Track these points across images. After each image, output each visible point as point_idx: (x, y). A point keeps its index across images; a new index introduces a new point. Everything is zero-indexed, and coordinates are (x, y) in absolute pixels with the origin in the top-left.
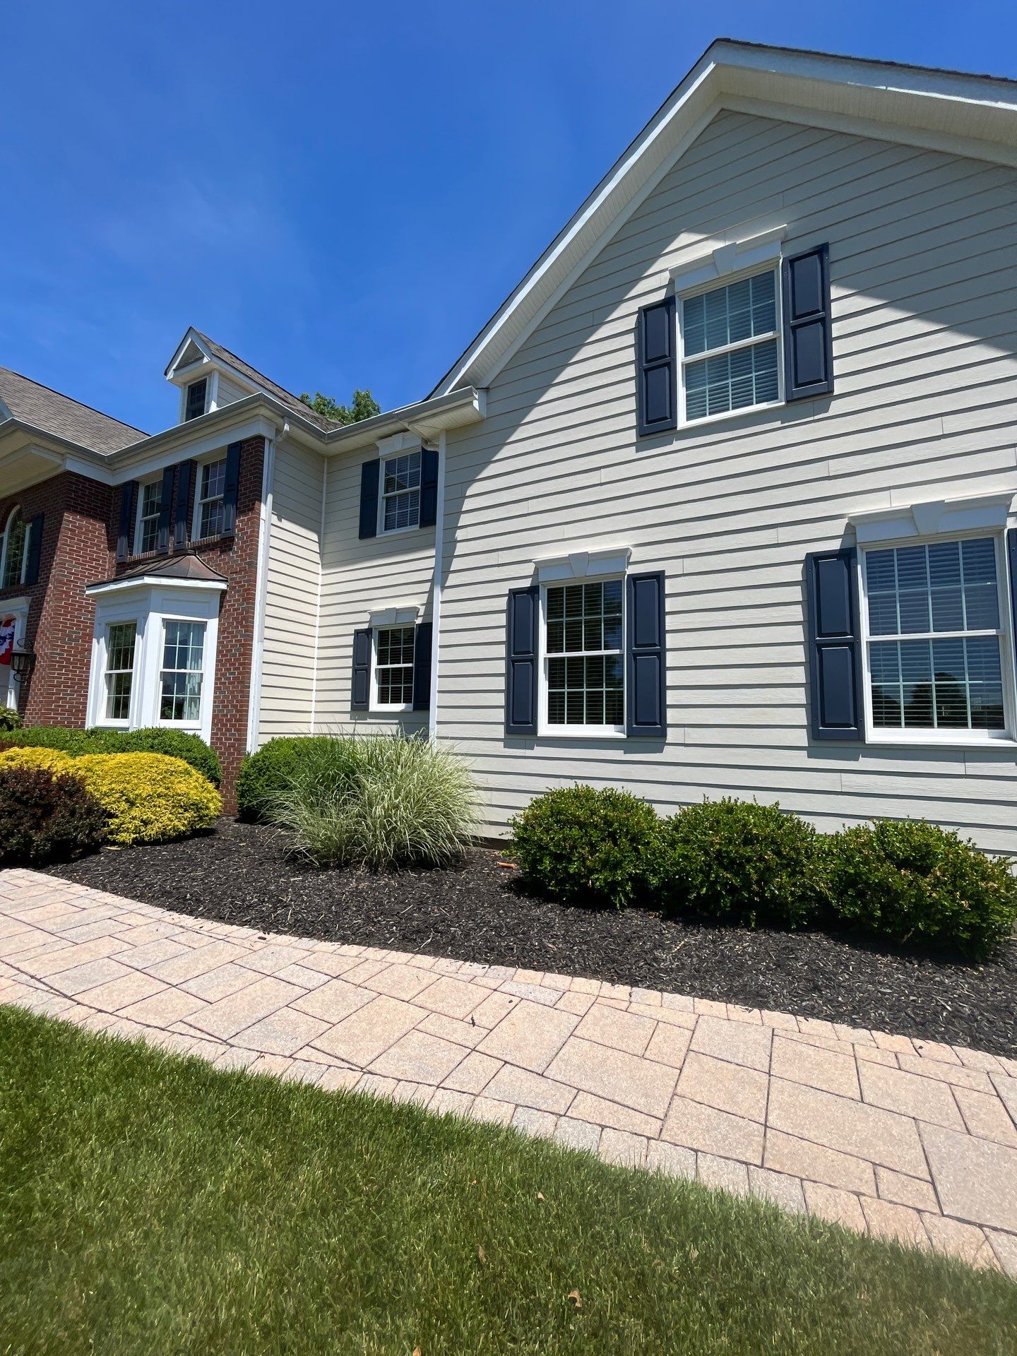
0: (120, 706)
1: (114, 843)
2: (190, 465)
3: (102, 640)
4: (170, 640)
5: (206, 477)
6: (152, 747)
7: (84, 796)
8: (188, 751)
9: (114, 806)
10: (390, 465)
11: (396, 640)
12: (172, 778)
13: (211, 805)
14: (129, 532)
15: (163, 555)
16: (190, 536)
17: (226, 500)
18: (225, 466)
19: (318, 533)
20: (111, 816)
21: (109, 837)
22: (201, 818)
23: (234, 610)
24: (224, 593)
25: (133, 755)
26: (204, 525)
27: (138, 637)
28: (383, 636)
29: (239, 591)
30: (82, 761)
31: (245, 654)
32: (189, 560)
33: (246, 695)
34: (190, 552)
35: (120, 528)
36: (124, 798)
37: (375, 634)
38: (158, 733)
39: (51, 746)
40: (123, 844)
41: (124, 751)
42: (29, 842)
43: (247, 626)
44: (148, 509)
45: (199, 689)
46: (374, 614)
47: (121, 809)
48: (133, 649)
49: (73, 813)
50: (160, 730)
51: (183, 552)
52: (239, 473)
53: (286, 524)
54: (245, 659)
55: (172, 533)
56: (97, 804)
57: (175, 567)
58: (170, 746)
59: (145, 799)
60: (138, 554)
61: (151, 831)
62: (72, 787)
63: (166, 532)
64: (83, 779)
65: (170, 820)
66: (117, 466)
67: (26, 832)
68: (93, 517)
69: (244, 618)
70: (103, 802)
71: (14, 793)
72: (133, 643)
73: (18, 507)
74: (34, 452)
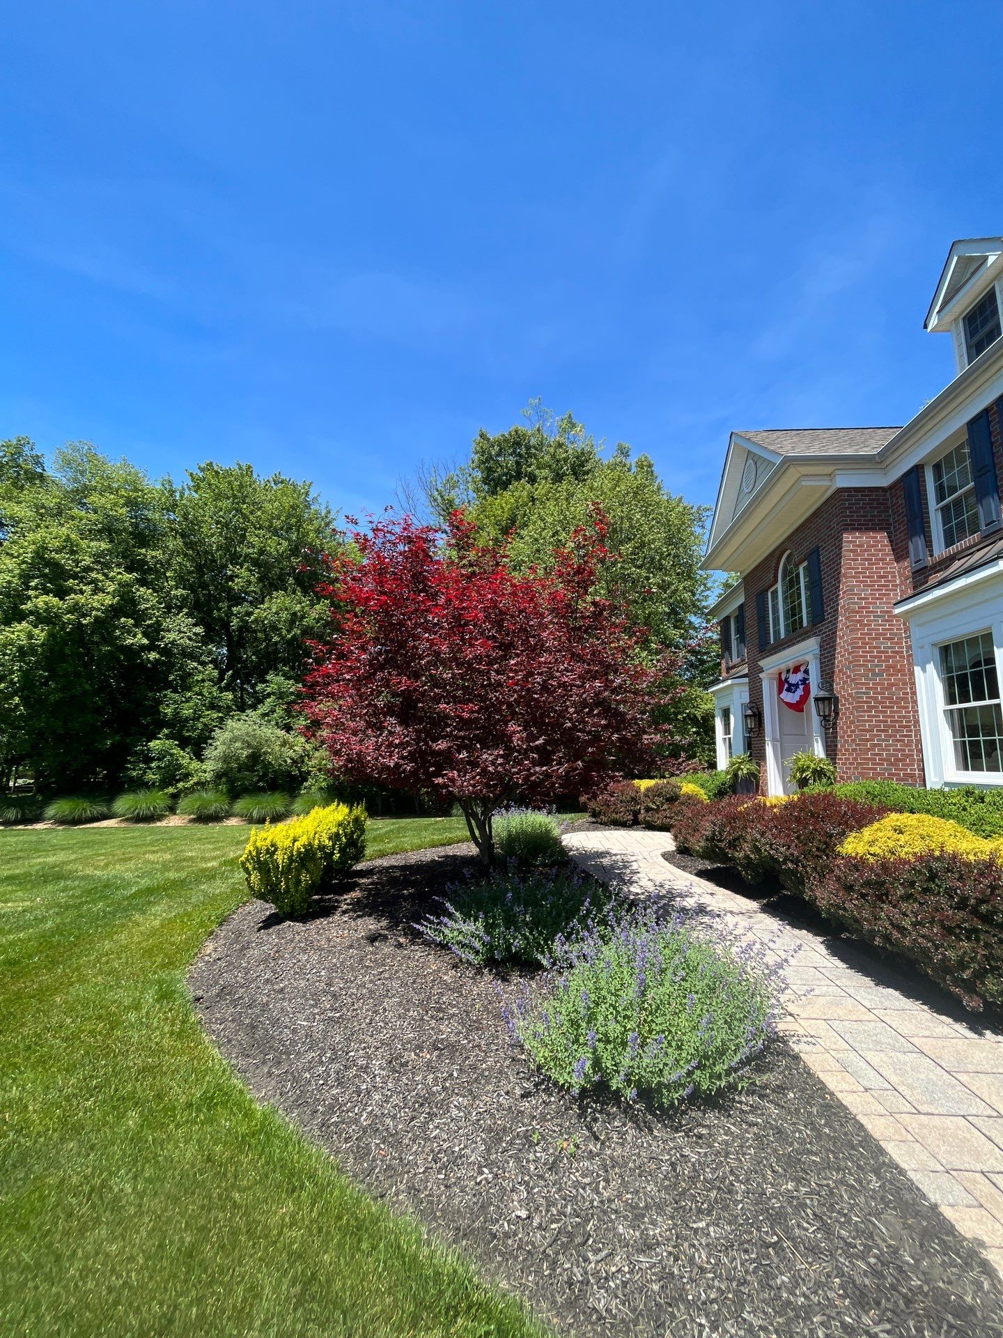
0: (983, 755)
3: (931, 667)
14: (921, 529)
15: (995, 535)
35: (908, 530)
44: (943, 493)
48: (991, 670)
60: (940, 550)
63: (992, 501)
66: (888, 462)
72: (990, 662)
73: (788, 552)
74: (804, 483)
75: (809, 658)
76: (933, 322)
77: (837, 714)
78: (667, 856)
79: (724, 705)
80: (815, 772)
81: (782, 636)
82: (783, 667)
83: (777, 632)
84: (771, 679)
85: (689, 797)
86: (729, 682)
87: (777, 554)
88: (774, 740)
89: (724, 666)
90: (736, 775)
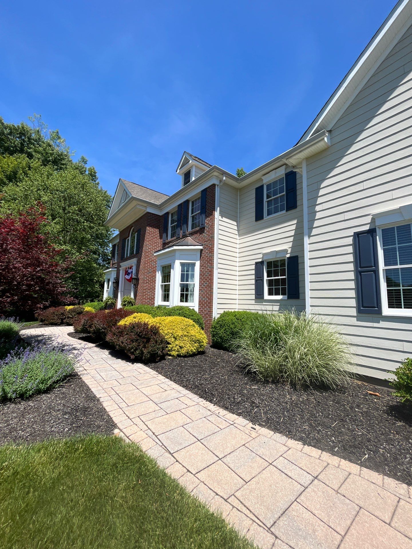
0: (166, 297)
1: (170, 355)
2: (187, 202)
3: (160, 272)
4: (183, 271)
5: (193, 206)
6: (179, 314)
7: (159, 335)
8: (192, 316)
9: (170, 339)
10: (269, 187)
11: (276, 266)
12: (189, 328)
13: (204, 340)
14: (166, 231)
15: (178, 238)
16: (188, 230)
17: (201, 213)
18: (200, 200)
19: (237, 222)
20: (169, 343)
21: (168, 352)
22: (201, 346)
23: (206, 257)
24: (201, 250)
25: (174, 317)
26: (193, 225)
27: (172, 270)
28: (269, 264)
29: (208, 249)
30: (157, 319)
31: (211, 275)
32: (188, 239)
33: (212, 292)
34: (188, 235)
35: (163, 231)
36: (173, 336)
37: (265, 264)
38: (181, 308)
39: (146, 313)
40: (173, 356)
41: (170, 316)
42: (142, 353)
43: (211, 263)
44: (172, 222)
45: (193, 290)
46: (264, 255)
47: (172, 341)
48: (170, 275)
49: (156, 342)
50: (181, 307)
51: (186, 236)
52: (206, 201)
53: (224, 219)
54: (211, 277)
55: (181, 229)
56: (164, 338)
57: (184, 242)
58: (186, 314)
59: (180, 337)
60: (169, 239)
61: (183, 351)
62: (155, 331)
63: (179, 229)
64: (159, 327)
65: (190, 347)
66: (162, 208)
67: (141, 349)
68: (155, 228)
69: (210, 260)
70: (166, 337)
71: (137, 332)
72: (170, 272)
73: (133, 228)
74: (138, 207)
75: (133, 265)
76: (178, 171)
77: (138, 284)
78: (69, 334)
79: (108, 278)
80: (128, 302)
81: (128, 256)
82: (127, 266)
83: (127, 254)
84: (123, 270)
85: (87, 312)
86: (111, 269)
87: (130, 226)
88: (121, 292)
89: (111, 263)
90: (107, 304)
